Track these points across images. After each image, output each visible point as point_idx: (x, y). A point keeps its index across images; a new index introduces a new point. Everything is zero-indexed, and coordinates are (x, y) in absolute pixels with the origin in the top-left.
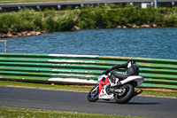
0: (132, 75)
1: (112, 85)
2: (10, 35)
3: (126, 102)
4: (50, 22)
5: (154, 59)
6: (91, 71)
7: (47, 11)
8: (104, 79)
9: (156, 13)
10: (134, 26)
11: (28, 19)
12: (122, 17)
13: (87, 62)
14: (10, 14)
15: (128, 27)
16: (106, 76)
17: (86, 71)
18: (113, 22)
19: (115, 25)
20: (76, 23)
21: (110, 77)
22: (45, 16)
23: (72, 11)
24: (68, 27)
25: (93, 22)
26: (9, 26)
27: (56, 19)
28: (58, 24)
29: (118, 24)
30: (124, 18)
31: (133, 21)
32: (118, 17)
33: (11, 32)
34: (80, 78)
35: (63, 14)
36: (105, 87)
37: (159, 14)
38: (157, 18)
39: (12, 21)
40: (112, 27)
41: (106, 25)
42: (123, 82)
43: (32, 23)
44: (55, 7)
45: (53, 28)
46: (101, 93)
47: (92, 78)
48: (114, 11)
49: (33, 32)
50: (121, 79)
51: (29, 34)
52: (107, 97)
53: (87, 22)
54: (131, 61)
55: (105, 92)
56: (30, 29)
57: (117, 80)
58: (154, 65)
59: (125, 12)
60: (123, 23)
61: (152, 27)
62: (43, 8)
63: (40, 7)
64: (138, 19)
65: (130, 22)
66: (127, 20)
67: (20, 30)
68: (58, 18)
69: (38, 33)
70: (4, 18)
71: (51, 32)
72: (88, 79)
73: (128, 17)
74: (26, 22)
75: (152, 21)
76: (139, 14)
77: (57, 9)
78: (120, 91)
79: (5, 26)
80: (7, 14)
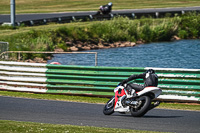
2: (101, 46)
4: (147, 32)
6: (192, 87)
7: (143, 19)
8: (120, 90)
11: (122, 28)
13: (187, 76)
14: (102, 22)
16: (122, 87)
17: (187, 87)
20: (176, 33)
21: (126, 88)
22: (141, 25)
23: (172, 19)
24: (166, 37)
25: (195, 31)
26: (100, 36)
27: (153, 28)
28: (155, 34)
33: (103, 43)
34: (179, 94)
35: (161, 22)
36: (121, 98)
39: (104, 30)
43: (126, 32)
44: (153, 14)
45: (150, 38)
46: (117, 106)
47: (193, 95)
49: (127, 43)
51: (122, 45)
52: (122, 110)
53: (189, 31)
54: (150, 71)
55: (120, 105)
56: (123, 40)
57: (133, 91)
62: (139, 15)
63: (136, 14)
67: (112, 40)
68: (155, 26)
69: (133, 44)
70: (94, 27)
71: (147, 42)
72: (189, 96)
74: (120, 32)
77: (155, 17)
79: (95, 36)
80: (98, 22)
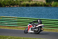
0: (40, 24)
1: (33, 27)
3: (38, 33)
5: (18, 17)
8: (30, 25)
9: (19, 2)
10: (12, 6)
12: (7, 3)
15: (9, 6)
16: (31, 25)
18: (4, 5)
19: (5, 6)
21: (32, 25)
29: (6, 5)
30: (8, 4)
31: (11, 5)
32: (6, 3)
36: (30, 28)
37: (20, 2)
38: (19, 3)
40: (4, 7)
41: (2, 6)
42: (37, 27)
46: (29, 30)
48: (5, 1)
50: (36, 26)
52: (31, 32)
54: (39, 19)
55: (31, 30)
57: (35, 26)
58: (18, 19)
59: (8, 2)
60: (8, 5)
61: (17, 6)
64: (13, 4)
65: (10, 5)
66: (9, 4)
73: (9, 3)
75: (17, 5)
76: (13, 2)
78: (36, 29)
